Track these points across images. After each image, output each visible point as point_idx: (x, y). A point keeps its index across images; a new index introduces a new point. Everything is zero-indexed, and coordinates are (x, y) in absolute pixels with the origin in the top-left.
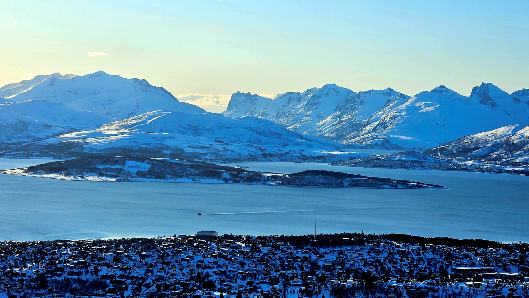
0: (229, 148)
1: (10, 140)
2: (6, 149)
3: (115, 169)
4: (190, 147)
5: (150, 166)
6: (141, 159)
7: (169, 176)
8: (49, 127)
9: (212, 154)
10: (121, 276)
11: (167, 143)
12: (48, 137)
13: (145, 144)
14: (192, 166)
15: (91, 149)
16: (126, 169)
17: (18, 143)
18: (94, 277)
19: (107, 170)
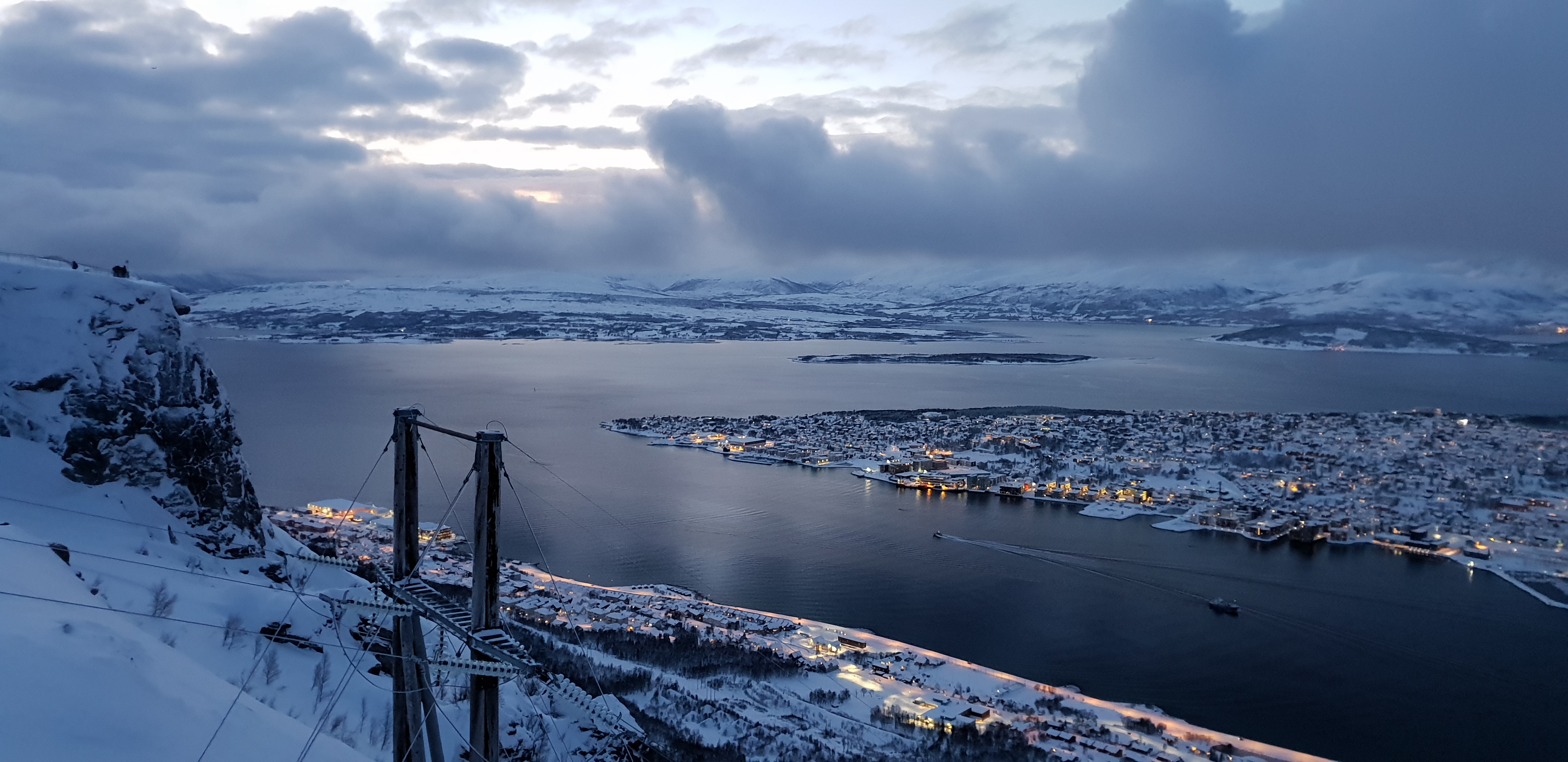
0: (1470, 314)
1: (1206, 306)
2: (1201, 316)
3: (1324, 337)
4: (1420, 313)
5: (1365, 334)
6: (1356, 326)
7: (1390, 345)
8: (1250, 292)
9: (1449, 320)
10: (1309, 453)
11: (1392, 308)
12: (1249, 303)
13: (1364, 310)
14: (1419, 334)
15: (1298, 316)
16: (1337, 337)
17: (1214, 310)
18: (1277, 453)
19: (1315, 338)
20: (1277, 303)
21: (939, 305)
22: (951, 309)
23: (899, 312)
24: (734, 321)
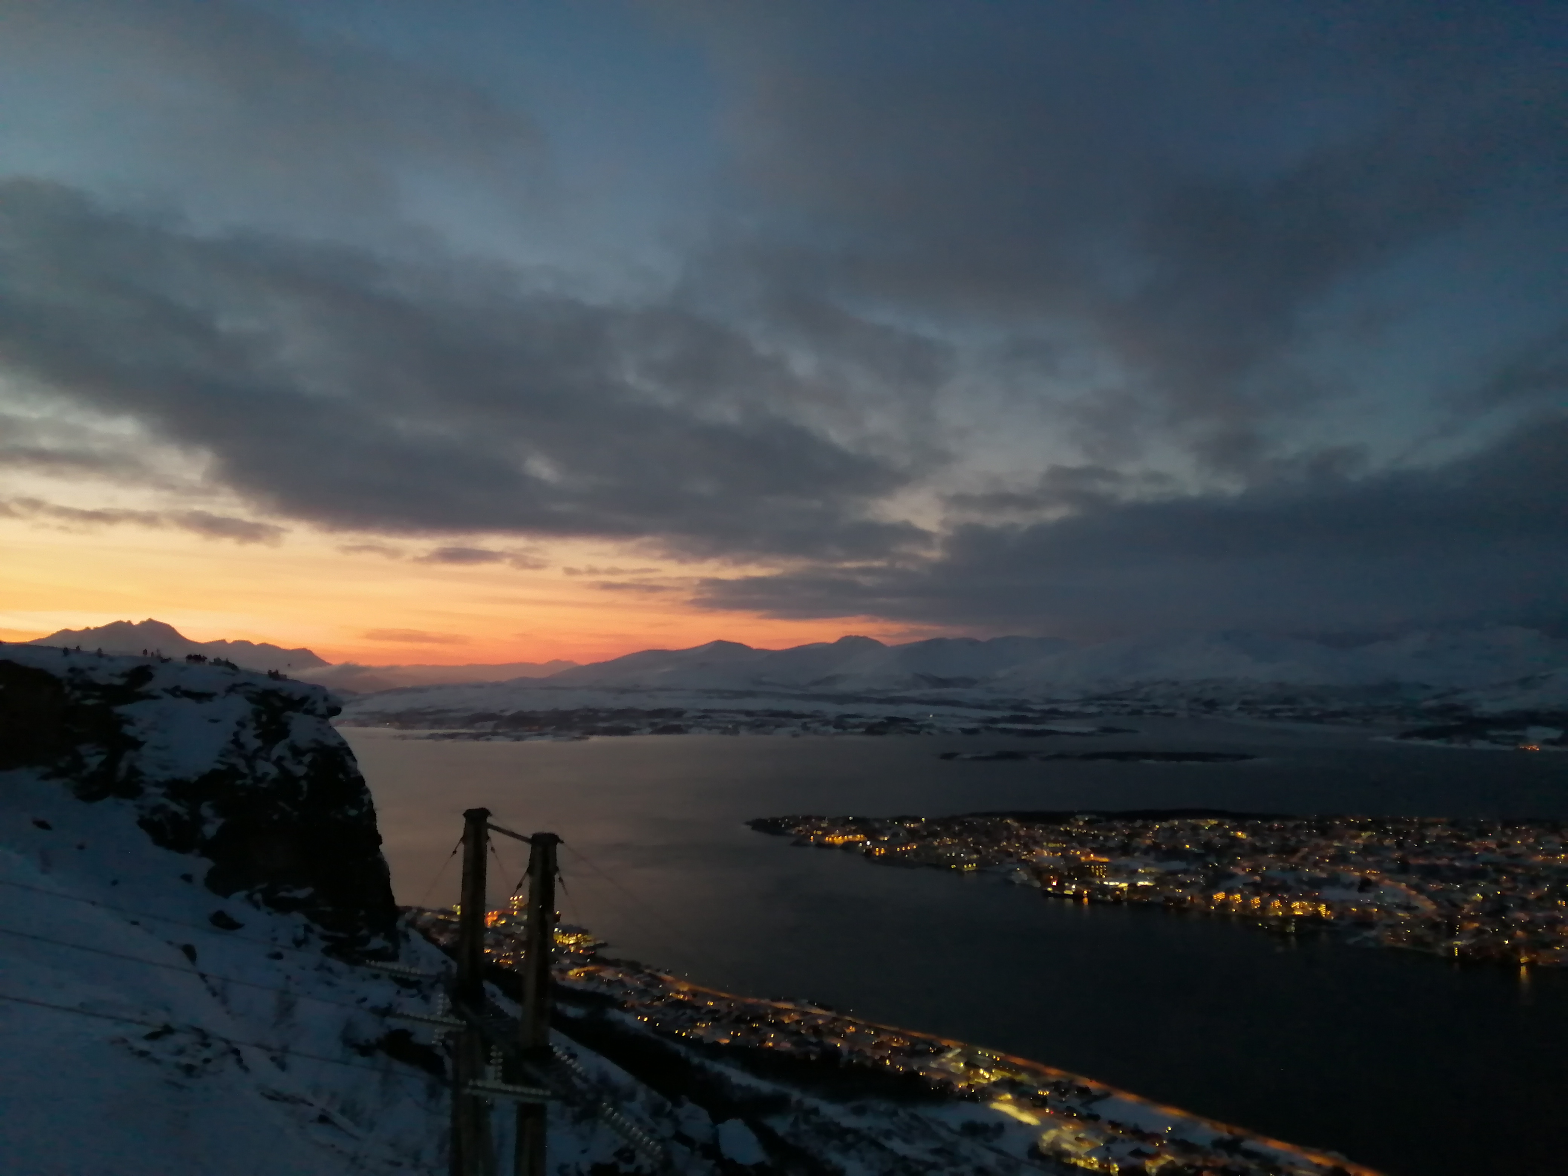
3: (1514, 736)
5: (1562, 732)
6: (1550, 724)
8: (1426, 687)
12: (1426, 699)
13: (1557, 706)
16: (1528, 735)
17: (1388, 706)
19: (1503, 736)
20: (1459, 700)
21: (1088, 700)
22: (1102, 705)
23: (1047, 707)
24: (875, 717)
